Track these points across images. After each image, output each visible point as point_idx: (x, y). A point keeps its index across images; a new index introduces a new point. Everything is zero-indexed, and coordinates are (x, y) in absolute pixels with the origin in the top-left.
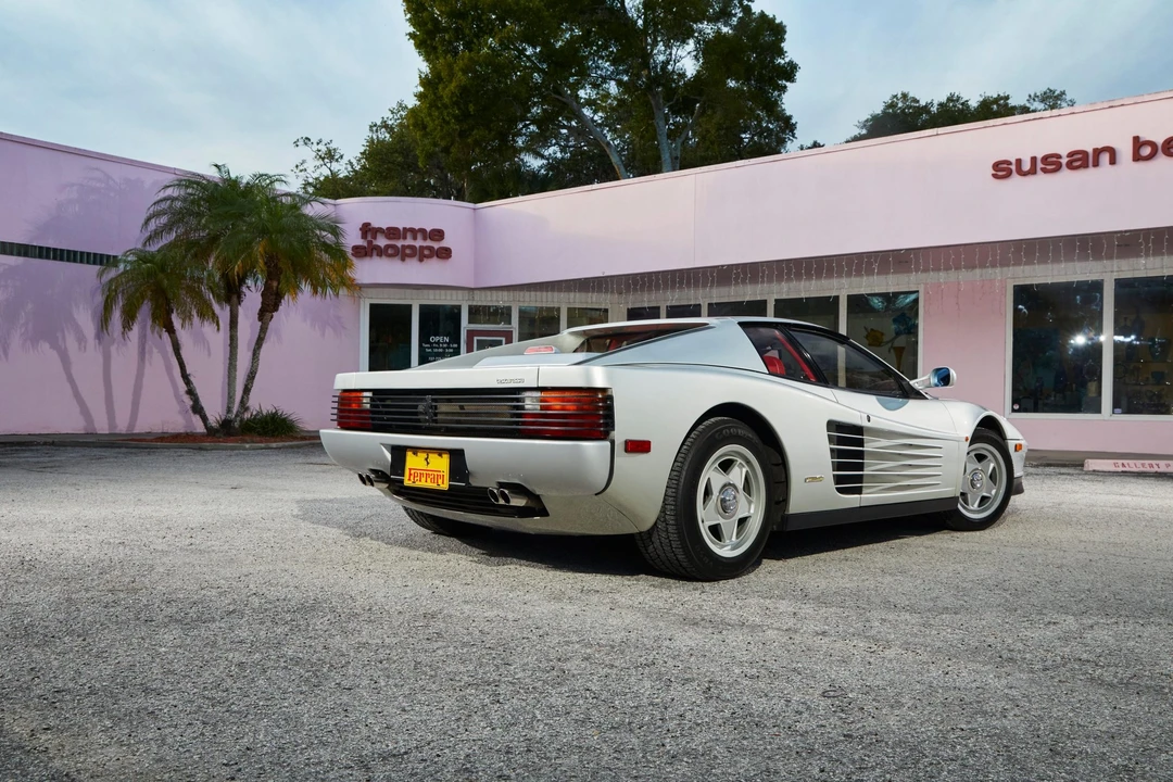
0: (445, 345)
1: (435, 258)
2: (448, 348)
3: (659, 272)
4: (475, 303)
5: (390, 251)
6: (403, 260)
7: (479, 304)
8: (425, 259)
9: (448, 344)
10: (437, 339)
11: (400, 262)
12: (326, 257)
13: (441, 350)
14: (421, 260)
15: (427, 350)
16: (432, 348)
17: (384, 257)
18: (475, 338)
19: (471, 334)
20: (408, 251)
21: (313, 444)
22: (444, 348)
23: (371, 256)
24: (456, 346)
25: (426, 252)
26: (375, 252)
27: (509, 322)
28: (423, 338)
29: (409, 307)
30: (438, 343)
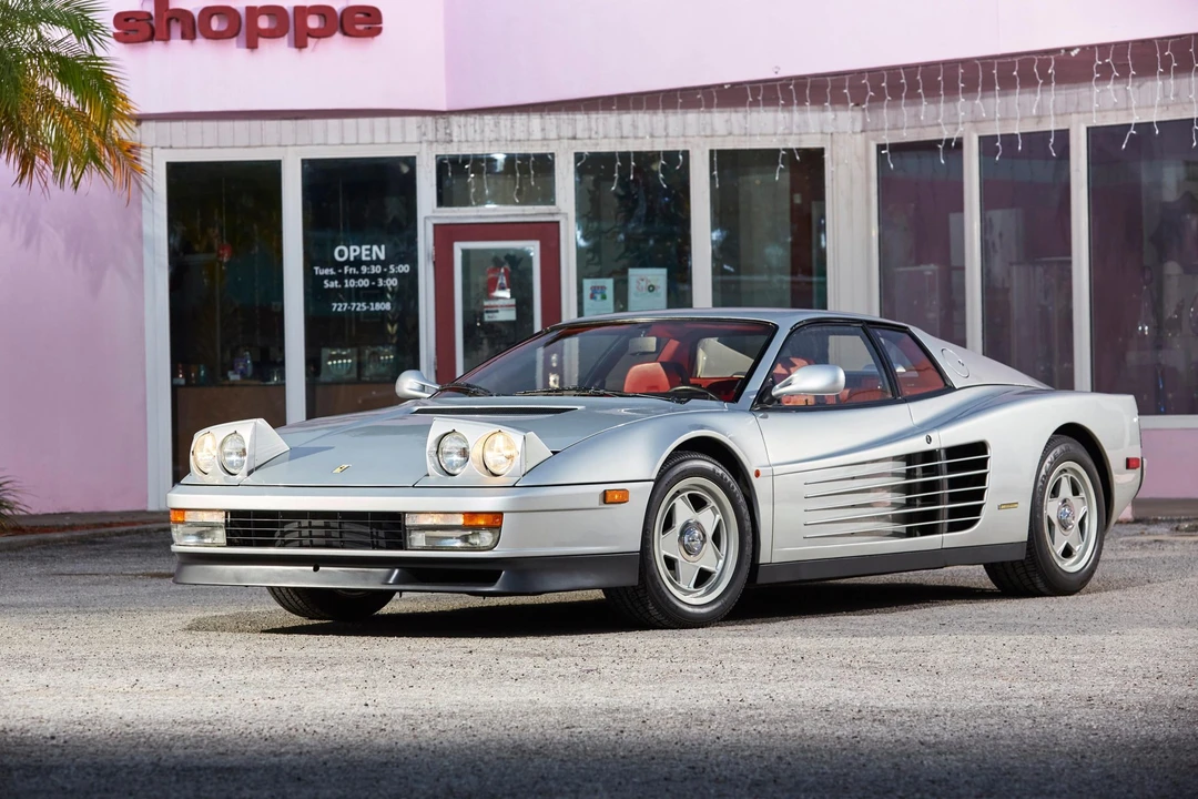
0: (376, 269)
1: (338, 36)
2: (384, 275)
3: (916, 66)
4: (453, 150)
5: (215, 24)
6: (252, 45)
7: (466, 150)
8: (311, 41)
9: (384, 264)
10: (352, 252)
11: (244, 52)
12: (61, 93)
13: (364, 283)
14: (300, 44)
15: (327, 284)
16: (341, 278)
17: (200, 41)
18: (458, 247)
19: (446, 235)
20: (263, 23)
21: (46, 542)
22: (374, 277)
23: (166, 38)
24: (405, 268)
25: (313, 22)
26: (176, 29)
27: (548, 197)
28: (316, 253)
29: (272, 170)
30: (358, 262)
